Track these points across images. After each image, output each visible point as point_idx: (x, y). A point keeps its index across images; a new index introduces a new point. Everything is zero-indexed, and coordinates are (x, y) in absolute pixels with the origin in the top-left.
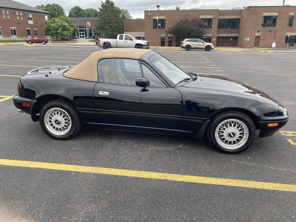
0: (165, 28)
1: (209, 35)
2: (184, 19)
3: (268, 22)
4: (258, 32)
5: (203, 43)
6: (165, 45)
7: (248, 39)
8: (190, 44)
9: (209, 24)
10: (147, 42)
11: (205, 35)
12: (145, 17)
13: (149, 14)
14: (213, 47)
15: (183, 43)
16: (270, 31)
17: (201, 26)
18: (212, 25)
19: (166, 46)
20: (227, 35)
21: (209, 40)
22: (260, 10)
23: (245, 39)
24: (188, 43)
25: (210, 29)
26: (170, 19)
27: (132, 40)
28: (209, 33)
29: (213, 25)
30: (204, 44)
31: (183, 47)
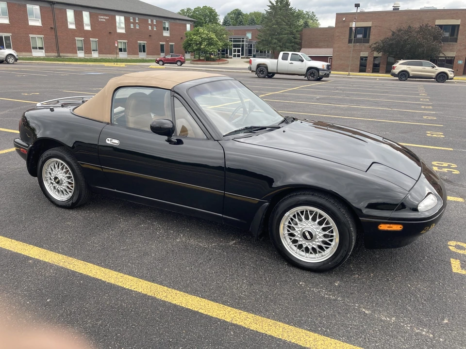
0: (368, 43)
1: (450, 54)
2: (405, 26)
5: (433, 67)
6: (367, 70)
9: (452, 34)
10: (327, 65)
11: (441, 55)
12: (336, 24)
13: (344, 19)
14: (451, 75)
17: (435, 38)
18: (457, 36)
19: (369, 72)
21: (449, 62)
25: (454, 43)
26: (380, 27)
27: (302, 61)
28: (451, 51)
29: (459, 37)
31: (394, 75)
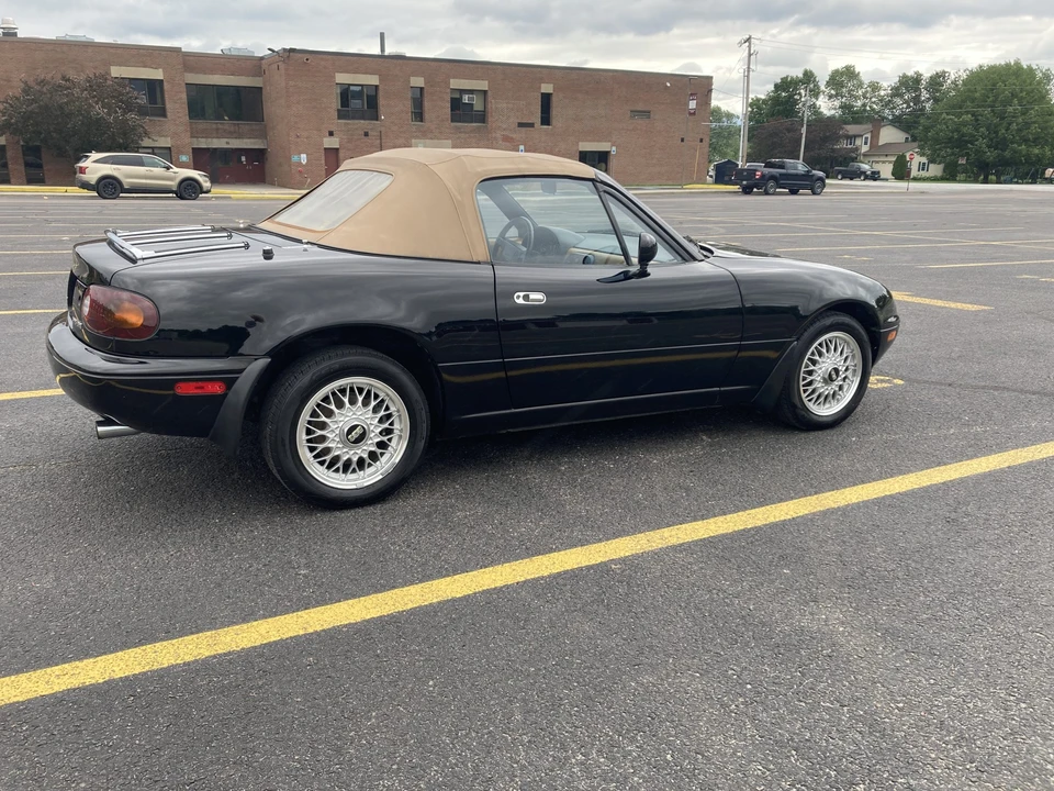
3: (355, 103)
4: (331, 134)
5: (168, 168)
7: (304, 156)
8: (116, 174)
9: (152, 99)
11: (147, 143)
14: (206, 184)
15: (82, 170)
16: (366, 134)
18: (163, 103)
20: (228, 143)
22: (323, 63)
23: (295, 158)
24: (108, 169)
25: (161, 119)
28: (161, 135)
29: (169, 106)
30: (169, 173)
31: (85, 185)
